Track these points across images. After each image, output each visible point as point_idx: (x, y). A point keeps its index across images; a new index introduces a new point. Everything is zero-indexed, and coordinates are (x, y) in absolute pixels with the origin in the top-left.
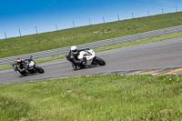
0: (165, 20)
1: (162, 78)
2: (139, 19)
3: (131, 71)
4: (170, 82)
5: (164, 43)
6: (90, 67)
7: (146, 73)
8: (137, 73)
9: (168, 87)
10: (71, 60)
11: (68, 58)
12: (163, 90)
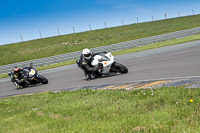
0: (140, 30)
1: (136, 92)
2: (112, 28)
3: (103, 86)
4: (145, 97)
5: (140, 54)
6: (107, 75)
7: (120, 88)
8: (109, 88)
9: (141, 102)
10: (83, 67)
11: (79, 64)
12: (137, 106)
